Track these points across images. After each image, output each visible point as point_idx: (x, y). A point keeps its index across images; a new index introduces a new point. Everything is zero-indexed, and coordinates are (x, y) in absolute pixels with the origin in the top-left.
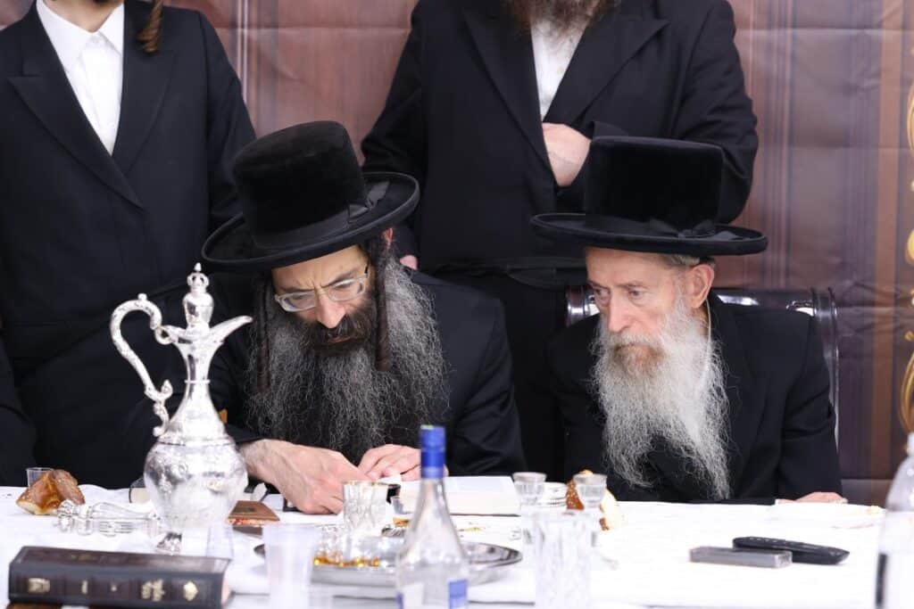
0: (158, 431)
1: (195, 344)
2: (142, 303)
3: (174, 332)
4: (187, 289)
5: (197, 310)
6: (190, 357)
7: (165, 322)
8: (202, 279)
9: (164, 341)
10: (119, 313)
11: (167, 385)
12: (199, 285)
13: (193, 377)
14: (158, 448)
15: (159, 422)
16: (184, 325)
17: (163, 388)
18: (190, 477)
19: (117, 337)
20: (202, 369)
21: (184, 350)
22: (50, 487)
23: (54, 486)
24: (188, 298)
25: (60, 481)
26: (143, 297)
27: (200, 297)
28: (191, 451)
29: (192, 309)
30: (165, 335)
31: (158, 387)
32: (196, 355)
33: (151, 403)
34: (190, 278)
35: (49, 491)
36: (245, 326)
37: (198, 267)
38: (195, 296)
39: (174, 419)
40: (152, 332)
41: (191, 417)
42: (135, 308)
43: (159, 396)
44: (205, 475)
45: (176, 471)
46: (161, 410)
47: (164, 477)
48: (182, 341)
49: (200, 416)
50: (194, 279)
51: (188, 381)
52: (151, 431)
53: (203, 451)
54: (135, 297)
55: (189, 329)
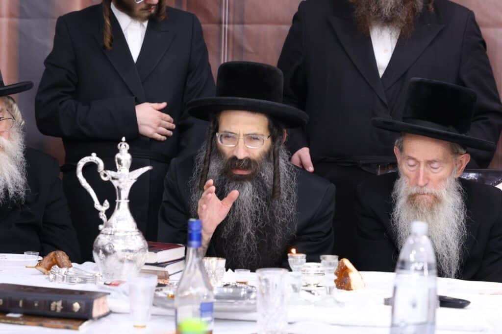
0: (101, 227)
1: (121, 180)
2: (94, 158)
3: (111, 174)
5: (122, 162)
6: (118, 187)
7: (106, 168)
8: (125, 146)
9: (105, 179)
10: (81, 164)
11: (107, 203)
12: (123, 149)
13: (120, 198)
14: (100, 236)
15: (101, 222)
16: (115, 170)
17: (104, 204)
18: (114, 252)
19: (80, 176)
20: (125, 193)
21: (115, 183)
22: (54, 260)
24: (118, 156)
25: (58, 256)
26: (94, 154)
27: (124, 155)
28: (118, 238)
29: (119, 161)
30: (105, 175)
32: (121, 186)
34: (119, 145)
35: (53, 262)
37: (124, 139)
38: (121, 154)
40: (99, 174)
41: (118, 220)
42: (89, 161)
43: (102, 208)
44: (123, 251)
45: (107, 248)
46: (103, 216)
47: (101, 252)
48: (113, 178)
49: (123, 219)
50: (121, 145)
51: (117, 201)
52: (98, 227)
53: (124, 238)
55: (118, 172)
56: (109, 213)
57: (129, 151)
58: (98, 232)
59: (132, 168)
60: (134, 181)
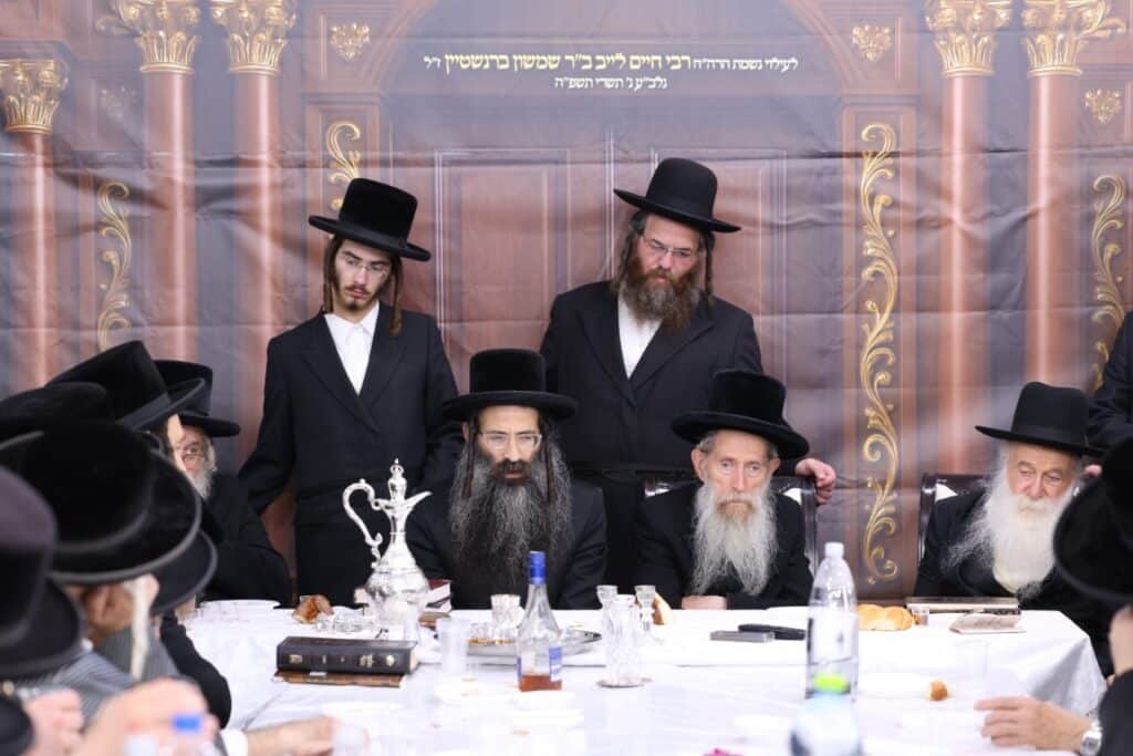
0: (374, 565)
1: (397, 509)
2: (363, 485)
3: (383, 502)
4: (390, 475)
5: (397, 488)
6: (393, 518)
7: (377, 496)
9: (376, 508)
10: (348, 492)
11: (379, 536)
12: (397, 472)
13: (395, 530)
14: (374, 576)
15: (374, 559)
16: (389, 498)
18: (394, 593)
19: (347, 506)
20: (401, 525)
21: (389, 513)
22: (312, 606)
23: (315, 605)
24: (391, 481)
25: (318, 602)
26: (363, 481)
27: (398, 480)
28: (396, 576)
29: (393, 487)
30: (377, 504)
31: (374, 537)
32: (396, 516)
33: (370, 547)
34: (392, 469)
35: (312, 608)
36: (427, 498)
37: (397, 461)
38: (395, 479)
39: (384, 557)
40: (369, 504)
41: (394, 555)
43: (374, 543)
44: (403, 592)
45: (385, 589)
46: (375, 552)
47: (377, 594)
48: (387, 507)
49: (400, 555)
51: (392, 533)
53: (402, 576)
54: (357, 481)
55: (392, 500)
56: (383, 548)
57: (404, 475)
58: (371, 571)
59: (408, 495)
60: (410, 510)
